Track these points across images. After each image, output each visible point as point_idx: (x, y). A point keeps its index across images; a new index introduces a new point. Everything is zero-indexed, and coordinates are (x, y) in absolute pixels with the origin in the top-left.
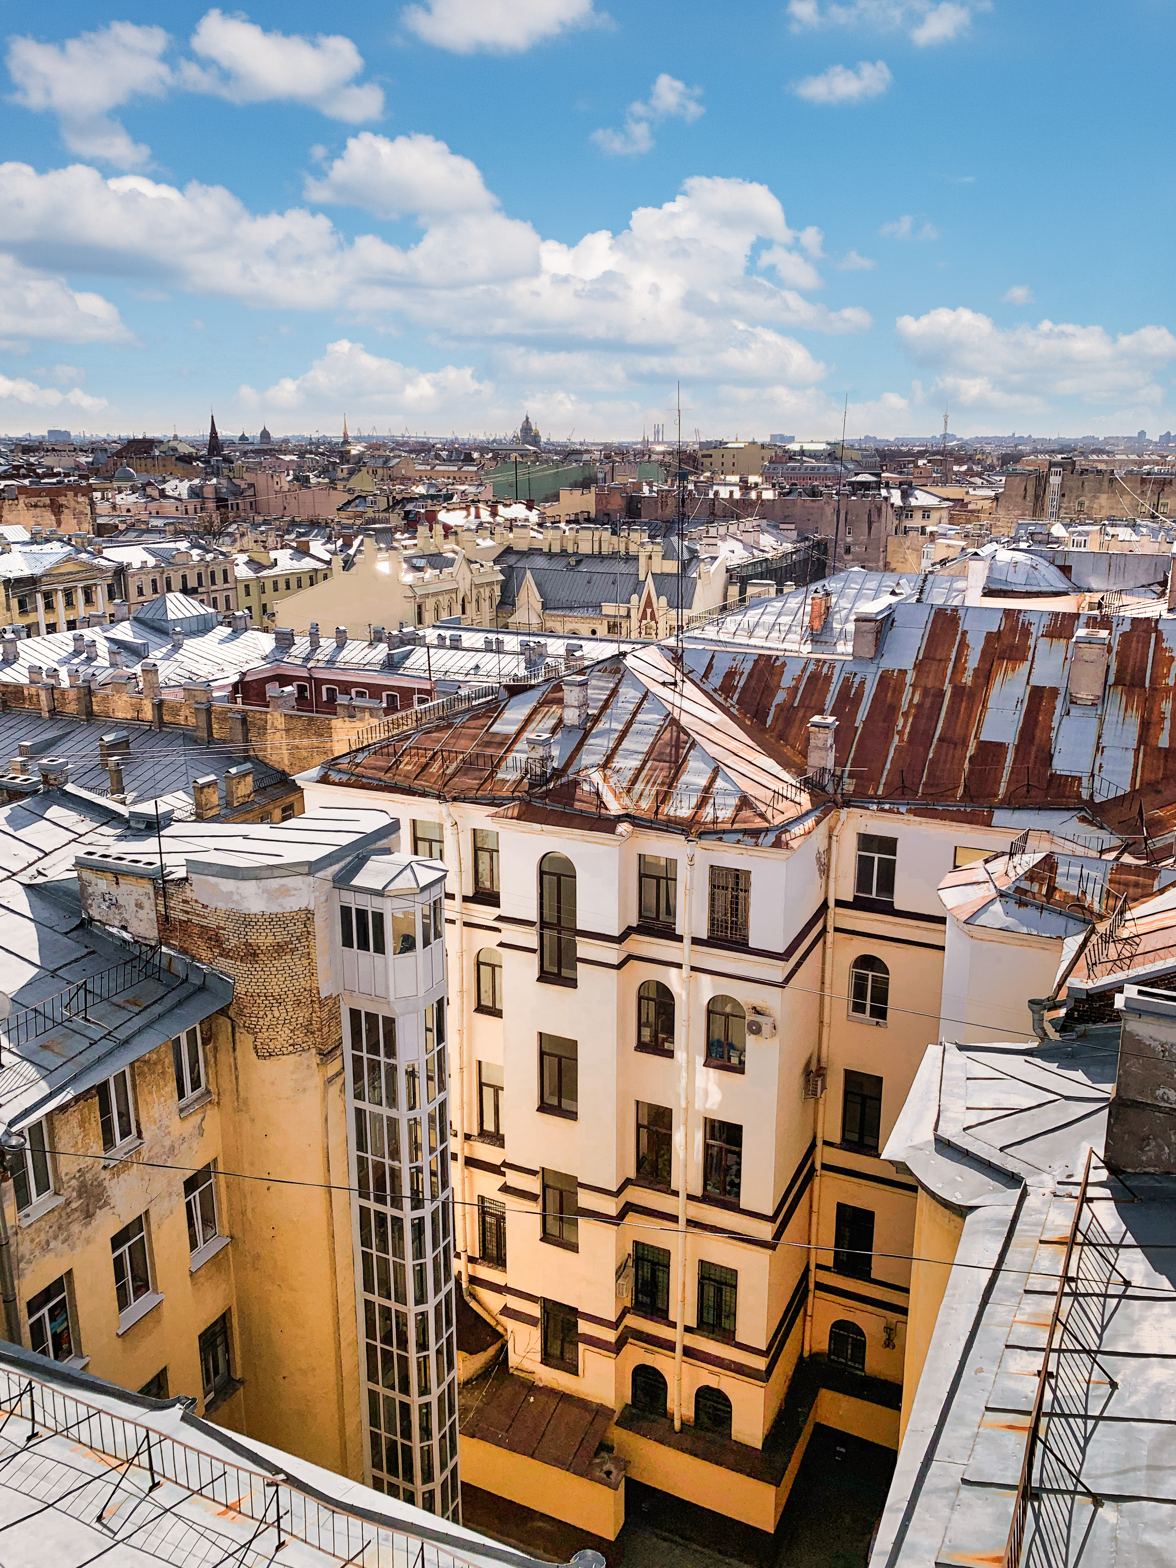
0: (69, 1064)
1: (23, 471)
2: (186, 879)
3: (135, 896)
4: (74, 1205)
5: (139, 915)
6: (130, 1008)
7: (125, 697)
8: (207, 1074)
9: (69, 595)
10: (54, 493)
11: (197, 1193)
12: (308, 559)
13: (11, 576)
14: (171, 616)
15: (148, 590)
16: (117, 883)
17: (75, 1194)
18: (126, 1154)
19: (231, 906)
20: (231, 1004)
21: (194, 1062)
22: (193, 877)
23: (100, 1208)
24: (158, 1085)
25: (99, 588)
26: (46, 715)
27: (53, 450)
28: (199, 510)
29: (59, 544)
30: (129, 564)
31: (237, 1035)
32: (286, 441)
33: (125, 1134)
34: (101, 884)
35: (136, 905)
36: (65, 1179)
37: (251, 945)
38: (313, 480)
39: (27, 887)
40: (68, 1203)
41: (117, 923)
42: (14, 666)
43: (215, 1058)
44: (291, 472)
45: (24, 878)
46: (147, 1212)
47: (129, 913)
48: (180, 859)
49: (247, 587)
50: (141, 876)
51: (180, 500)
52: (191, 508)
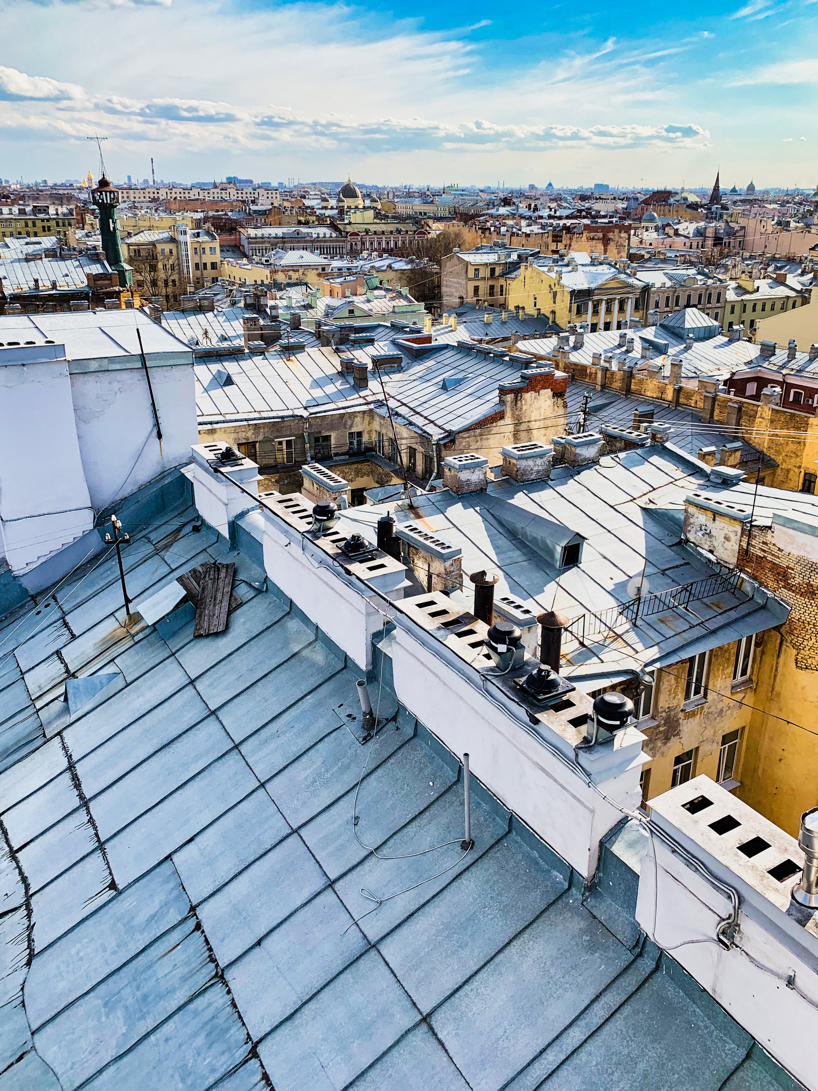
0: (677, 637)
1: (584, 213)
2: (770, 528)
3: (726, 531)
4: (661, 729)
5: (725, 545)
6: (715, 608)
7: (655, 382)
8: (753, 667)
9: (609, 303)
10: (607, 229)
11: (727, 746)
12: (782, 288)
13: (576, 288)
14: (687, 325)
15: (662, 303)
16: (714, 520)
17: (663, 722)
18: (696, 706)
19: (802, 554)
20: (784, 624)
21: (747, 656)
22: (776, 527)
23: (674, 736)
24: (724, 666)
25: (630, 300)
26: (599, 388)
27: (600, 198)
28: (700, 246)
29: (608, 266)
30: (653, 285)
31: (784, 647)
32: (767, 192)
33: (697, 692)
34: (701, 518)
35: (725, 538)
36: (660, 710)
37: (812, 585)
38: (793, 225)
39: (644, 509)
40: (658, 726)
41: (706, 547)
42: (579, 351)
43: (761, 657)
44: (776, 218)
45: (643, 502)
46: (697, 748)
47: (718, 542)
48: (770, 513)
49: (733, 307)
50: (735, 519)
51: (688, 238)
52: (694, 245)
